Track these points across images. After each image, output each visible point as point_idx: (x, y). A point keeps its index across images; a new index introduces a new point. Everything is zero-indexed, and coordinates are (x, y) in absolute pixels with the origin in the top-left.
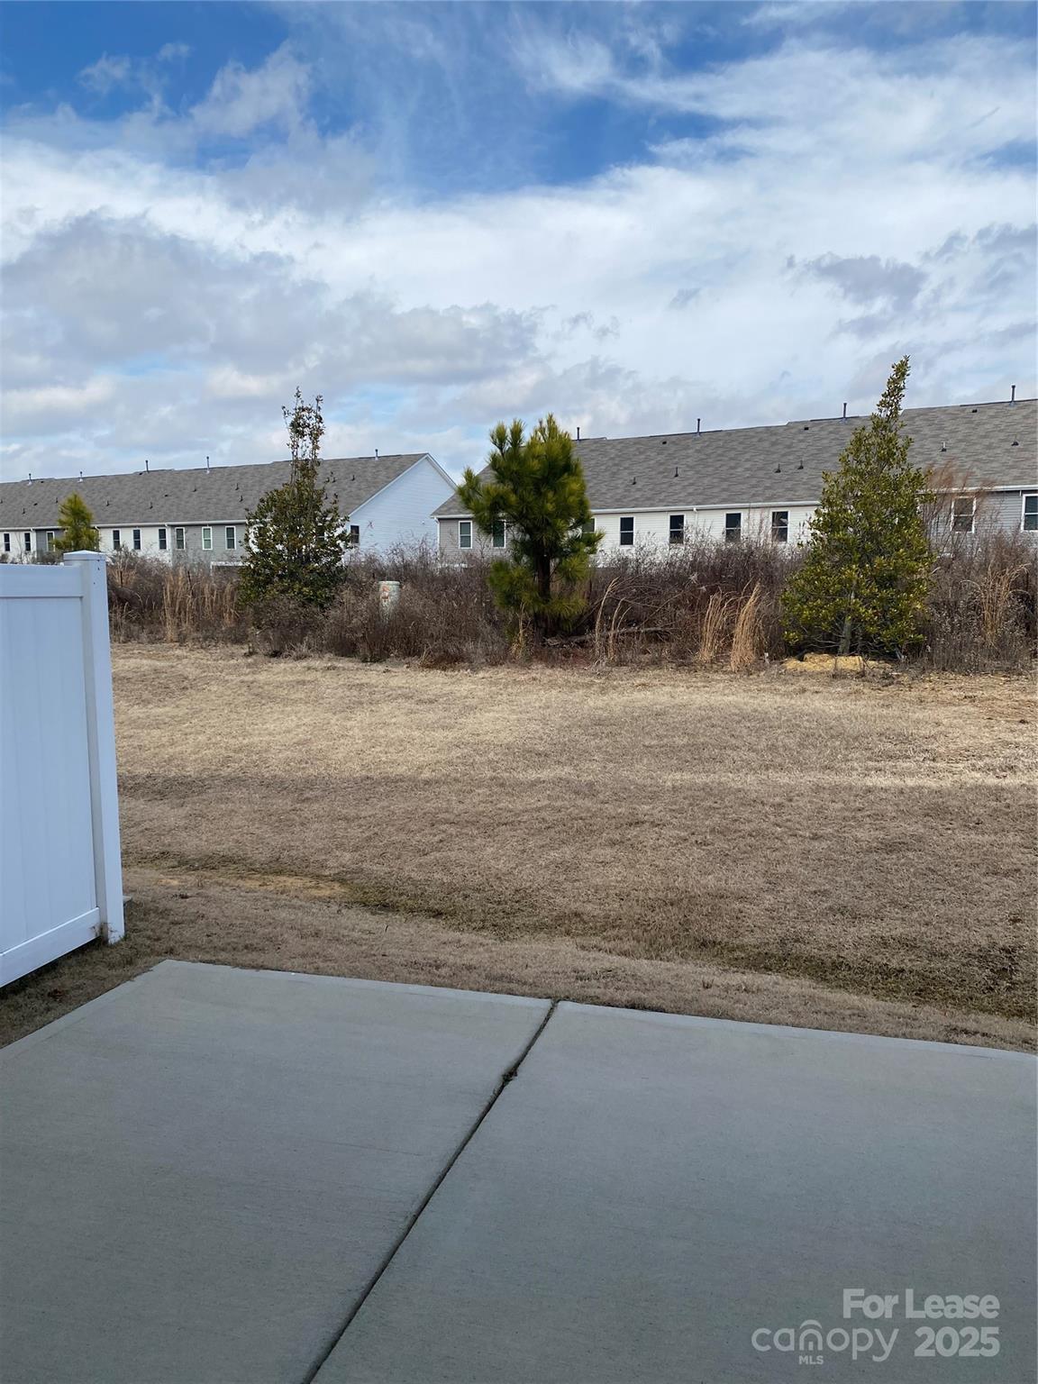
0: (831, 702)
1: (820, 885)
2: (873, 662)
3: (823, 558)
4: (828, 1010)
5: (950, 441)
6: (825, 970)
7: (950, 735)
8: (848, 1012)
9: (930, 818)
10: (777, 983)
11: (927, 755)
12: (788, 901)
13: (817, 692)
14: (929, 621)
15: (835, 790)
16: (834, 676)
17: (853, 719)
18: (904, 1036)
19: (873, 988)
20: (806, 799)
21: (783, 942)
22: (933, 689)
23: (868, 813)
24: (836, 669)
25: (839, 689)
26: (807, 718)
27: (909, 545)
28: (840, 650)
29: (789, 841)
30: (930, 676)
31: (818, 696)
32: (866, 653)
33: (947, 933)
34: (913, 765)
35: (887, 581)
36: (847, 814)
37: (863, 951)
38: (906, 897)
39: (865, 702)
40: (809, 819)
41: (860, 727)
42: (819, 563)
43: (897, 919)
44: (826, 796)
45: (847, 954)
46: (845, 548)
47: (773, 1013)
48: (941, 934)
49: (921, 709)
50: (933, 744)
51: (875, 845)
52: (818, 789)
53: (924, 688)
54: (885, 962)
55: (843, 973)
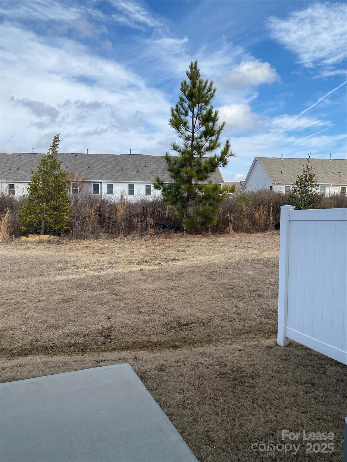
0: (40, 251)
1: (43, 318)
2: (53, 237)
3: (33, 200)
4: (54, 366)
5: (69, 164)
6: (48, 350)
7: (81, 260)
8: (61, 365)
9: (78, 289)
10: (31, 360)
11: (75, 267)
12: (31, 327)
13: (34, 248)
14: (71, 222)
15: (45, 283)
16: (40, 242)
17: (48, 257)
18: (83, 368)
19: (66, 352)
20: (35, 287)
21: (31, 343)
22: (74, 245)
23: (58, 290)
24: (40, 240)
25: (42, 247)
26: (31, 258)
27: (63, 197)
28: (41, 233)
29: (30, 304)
30: (72, 241)
31: (34, 250)
32: (50, 233)
33: (89, 327)
34: (71, 271)
35: (56, 209)
36: (50, 291)
37: (61, 339)
38: (74, 317)
39: (51, 251)
40: (36, 295)
41: (51, 259)
42: (31, 202)
43: (72, 326)
44: (42, 286)
45: (56, 342)
46: (40, 197)
47: (33, 373)
48: (87, 328)
49: (71, 252)
50: (76, 263)
51: (61, 301)
52: (39, 283)
53: (71, 245)
54: (69, 342)
55: (55, 349)
